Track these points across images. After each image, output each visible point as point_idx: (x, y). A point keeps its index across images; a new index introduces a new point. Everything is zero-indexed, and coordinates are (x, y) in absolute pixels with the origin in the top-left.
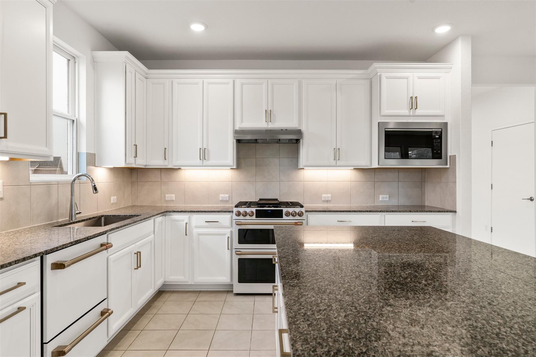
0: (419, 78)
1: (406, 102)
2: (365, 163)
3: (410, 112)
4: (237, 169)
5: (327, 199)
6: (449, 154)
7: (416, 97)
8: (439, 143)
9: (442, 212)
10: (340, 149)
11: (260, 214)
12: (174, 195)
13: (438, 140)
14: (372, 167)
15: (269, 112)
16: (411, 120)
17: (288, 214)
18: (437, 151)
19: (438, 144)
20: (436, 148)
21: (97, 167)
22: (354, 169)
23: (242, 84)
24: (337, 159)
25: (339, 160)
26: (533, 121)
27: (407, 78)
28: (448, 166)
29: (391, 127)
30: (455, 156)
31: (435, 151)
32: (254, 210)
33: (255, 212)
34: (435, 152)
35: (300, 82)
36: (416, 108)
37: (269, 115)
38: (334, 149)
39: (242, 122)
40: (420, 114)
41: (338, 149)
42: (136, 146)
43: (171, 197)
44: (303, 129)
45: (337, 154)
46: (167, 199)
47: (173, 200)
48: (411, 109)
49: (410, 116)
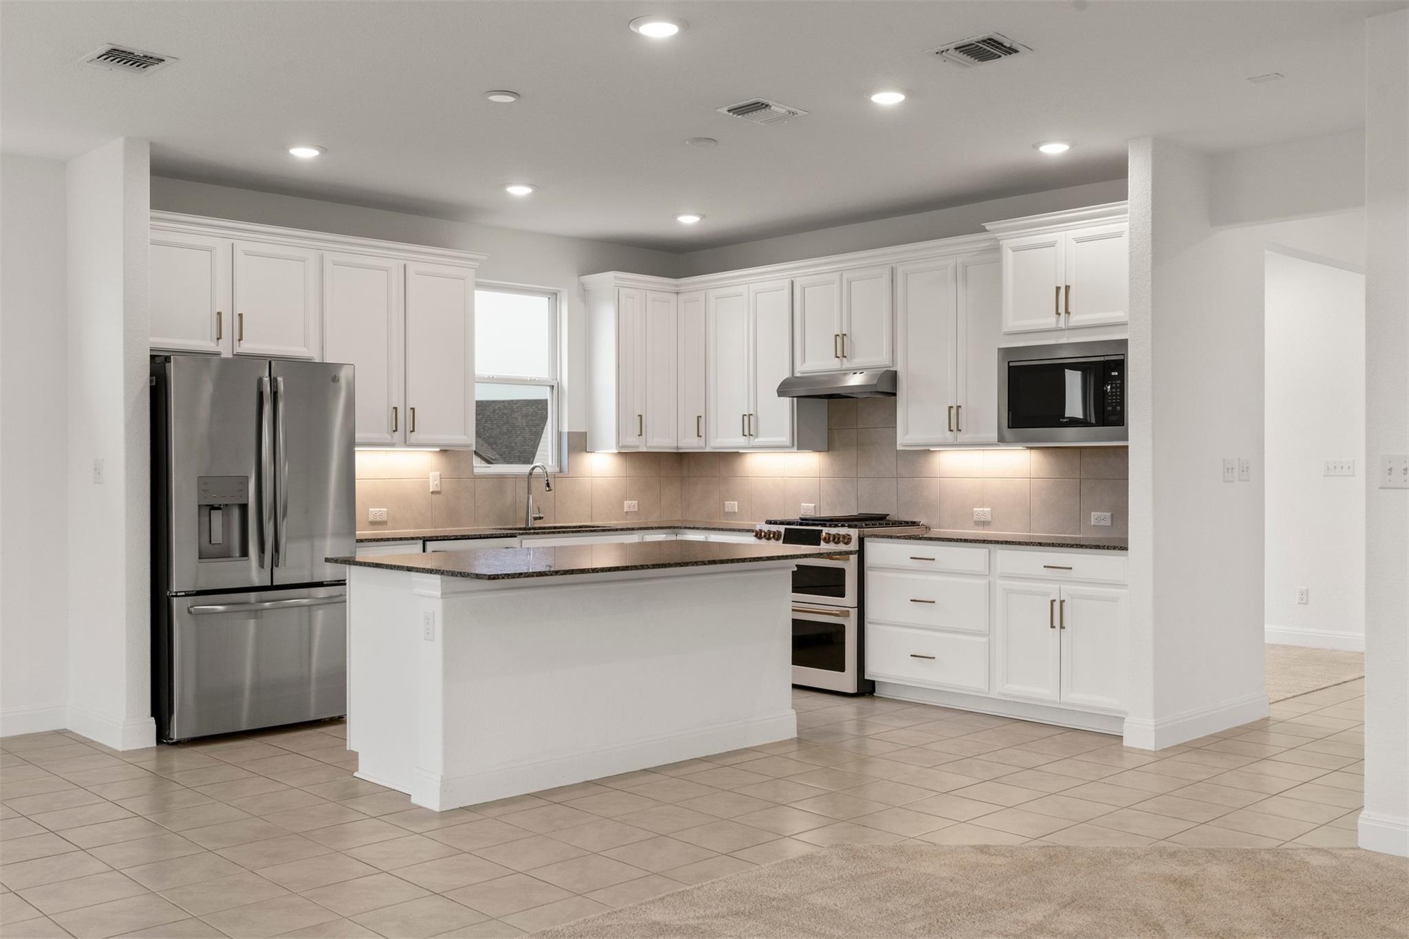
0: (1079, 240)
3: (1056, 323)
4: (828, 451)
5: (982, 519)
7: (1067, 288)
8: (1118, 388)
10: (962, 409)
11: (790, 538)
12: (736, 503)
13: (1117, 382)
16: (1062, 340)
17: (828, 538)
18: (1114, 408)
19: (1116, 392)
20: (1112, 399)
21: (591, 452)
23: (803, 288)
24: (957, 428)
25: (959, 430)
27: (1053, 245)
29: (1020, 358)
31: (1110, 408)
33: (782, 533)
34: (1110, 411)
35: (893, 271)
36: (1067, 312)
37: (842, 344)
38: (950, 408)
39: (804, 361)
40: (1079, 324)
41: (959, 407)
42: (640, 416)
43: (732, 505)
44: (899, 368)
45: (955, 419)
46: (727, 510)
47: (735, 513)
48: (1058, 313)
49: (1059, 330)
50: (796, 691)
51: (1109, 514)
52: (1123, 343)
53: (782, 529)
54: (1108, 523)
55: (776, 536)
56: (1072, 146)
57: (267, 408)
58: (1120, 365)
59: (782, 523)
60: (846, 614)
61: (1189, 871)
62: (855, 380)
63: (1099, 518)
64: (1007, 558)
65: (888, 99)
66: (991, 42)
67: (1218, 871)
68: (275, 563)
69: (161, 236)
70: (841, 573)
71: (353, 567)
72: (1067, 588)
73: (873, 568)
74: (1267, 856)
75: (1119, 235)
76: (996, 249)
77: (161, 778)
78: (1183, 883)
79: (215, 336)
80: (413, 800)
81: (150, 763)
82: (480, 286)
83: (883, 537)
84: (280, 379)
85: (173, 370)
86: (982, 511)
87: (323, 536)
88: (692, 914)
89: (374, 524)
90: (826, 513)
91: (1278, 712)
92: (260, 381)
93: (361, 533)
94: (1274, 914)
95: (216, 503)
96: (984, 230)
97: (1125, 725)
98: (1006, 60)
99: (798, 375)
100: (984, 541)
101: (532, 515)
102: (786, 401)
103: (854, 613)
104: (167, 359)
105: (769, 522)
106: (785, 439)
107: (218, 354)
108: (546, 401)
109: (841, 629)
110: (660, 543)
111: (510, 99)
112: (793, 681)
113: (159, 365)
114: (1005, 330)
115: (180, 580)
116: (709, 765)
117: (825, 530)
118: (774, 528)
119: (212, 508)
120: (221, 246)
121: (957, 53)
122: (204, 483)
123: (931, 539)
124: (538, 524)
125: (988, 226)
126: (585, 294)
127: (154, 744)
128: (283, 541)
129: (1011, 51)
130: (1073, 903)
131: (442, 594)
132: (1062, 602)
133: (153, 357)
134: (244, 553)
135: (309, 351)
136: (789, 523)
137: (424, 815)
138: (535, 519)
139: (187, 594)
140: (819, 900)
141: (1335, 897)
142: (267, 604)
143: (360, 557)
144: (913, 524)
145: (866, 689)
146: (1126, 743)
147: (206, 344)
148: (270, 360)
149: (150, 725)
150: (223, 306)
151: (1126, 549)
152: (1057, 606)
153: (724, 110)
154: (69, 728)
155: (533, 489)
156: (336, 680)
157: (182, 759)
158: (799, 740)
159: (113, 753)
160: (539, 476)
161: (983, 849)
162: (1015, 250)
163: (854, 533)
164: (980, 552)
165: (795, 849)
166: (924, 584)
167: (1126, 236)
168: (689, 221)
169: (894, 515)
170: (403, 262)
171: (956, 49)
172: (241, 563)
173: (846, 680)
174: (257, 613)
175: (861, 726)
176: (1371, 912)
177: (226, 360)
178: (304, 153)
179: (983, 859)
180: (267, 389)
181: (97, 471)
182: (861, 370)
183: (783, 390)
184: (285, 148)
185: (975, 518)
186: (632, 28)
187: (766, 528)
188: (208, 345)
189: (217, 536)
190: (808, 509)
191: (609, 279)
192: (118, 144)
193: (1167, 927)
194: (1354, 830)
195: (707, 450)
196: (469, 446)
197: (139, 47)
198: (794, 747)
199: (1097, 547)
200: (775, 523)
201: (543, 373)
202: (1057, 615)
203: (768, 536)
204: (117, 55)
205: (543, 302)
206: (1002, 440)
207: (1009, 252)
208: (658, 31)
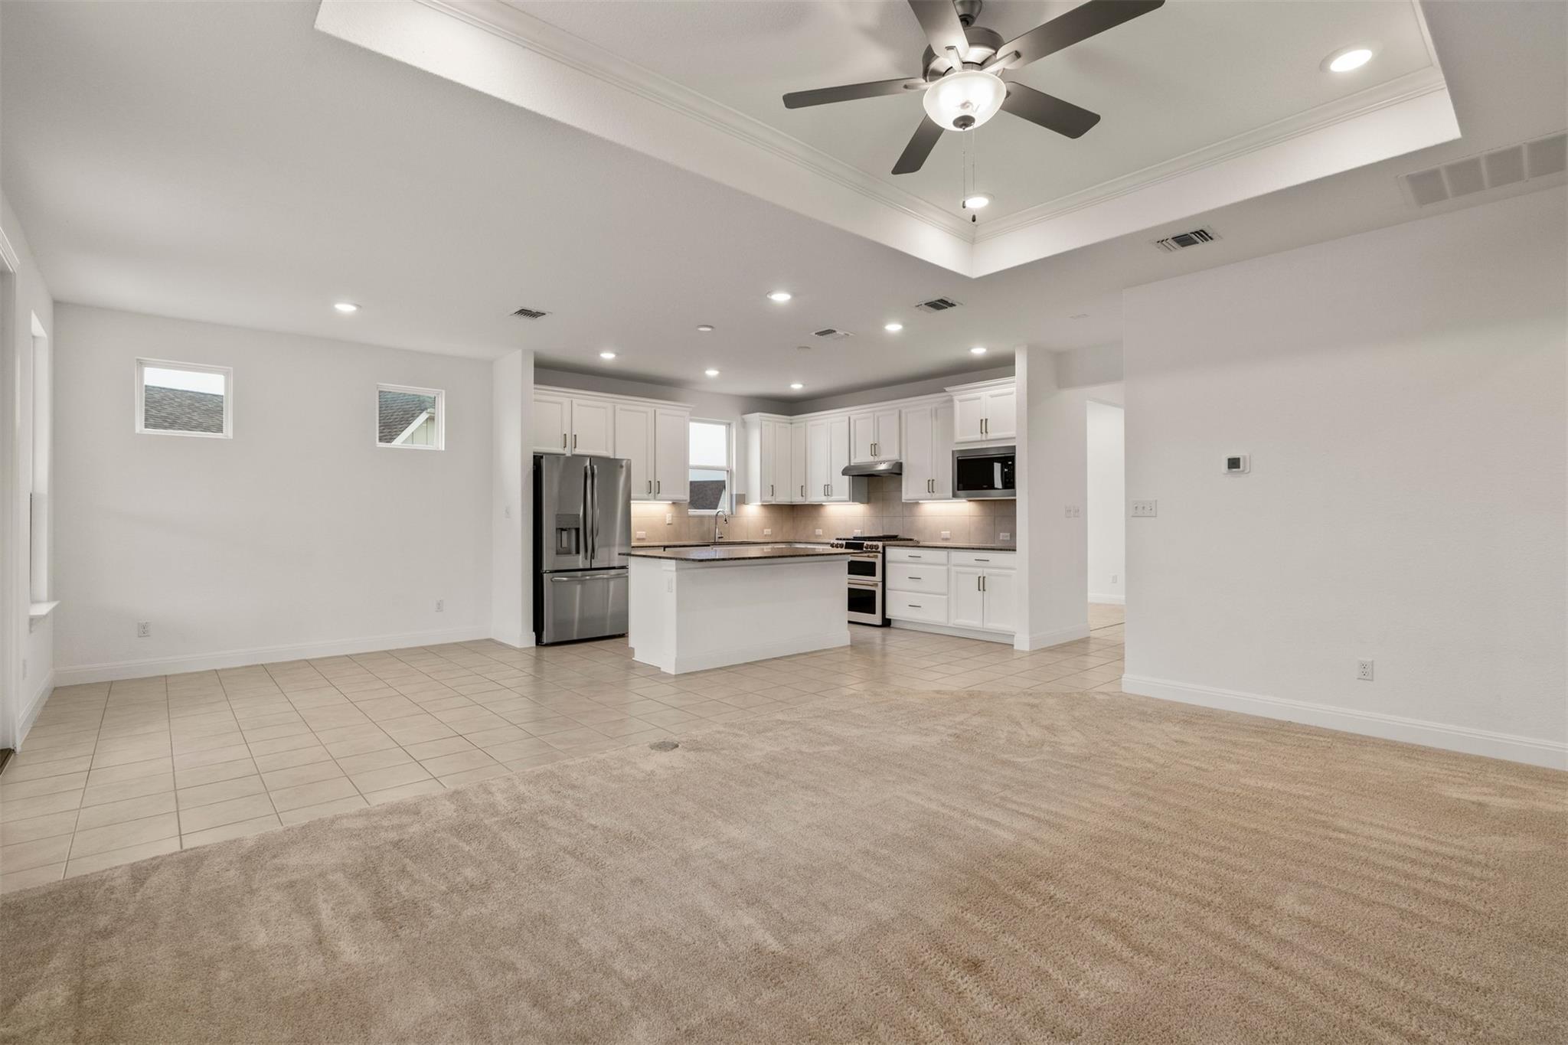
0: (992, 396)
1: (977, 427)
3: (982, 437)
4: (868, 503)
5: (945, 537)
7: (986, 420)
8: (1013, 470)
10: (935, 481)
12: (821, 530)
13: (1012, 467)
15: (875, 446)
18: (1011, 480)
19: (1012, 472)
20: (1011, 476)
21: (748, 504)
24: (932, 491)
27: (979, 398)
29: (962, 455)
34: (1010, 482)
35: (900, 412)
36: (986, 432)
37: (875, 449)
38: (929, 481)
39: (855, 457)
40: (992, 438)
41: (933, 480)
42: (772, 486)
43: (819, 532)
44: (903, 461)
45: (931, 486)
46: (817, 533)
47: (820, 536)
48: (982, 433)
49: (983, 441)
50: (851, 625)
51: (1009, 534)
52: (1014, 447)
53: (844, 542)
54: (1009, 538)
55: (841, 546)
56: (988, 349)
57: (589, 482)
58: (1013, 459)
59: (844, 539)
60: (876, 585)
61: (1037, 701)
62: (883, 467)
63: (1004, 536)
64: (956, 555)
65: (894, 328)
66: (942, 301)
67: (1051, 701)
68: (592, 557)
69: (538, 397)
70: (874, 564)
71: (632, 558)
72: (986, 570)
73: (889, 562)
74: (1075, 695)
75: (1012, 394)
76: (951, 401)
77: (538, 660)
78: (1033, 706)
79: (563, 446)
80: (662, 670)
81: (533, 652)
82: (692, 420)
83: (895, 546)
84: (595, 467)
85: (544, 462)
86: (945, 533)
87: (614, 546)
88: (796, 717)
89: (639, 539)
90: (867, 535)
91: (1093, 634)
92: (586, 467)
93: (633, 544)
94: (1075, 719)
95: (564, 527)
96: (945, 391)
97: (1015, 639)
98: (950, 309)
99: (852, 464)
100: (945, 548)
101: (717, 536)
102: (847, 477)
103: (880, 584)
104: (542, 457)
105: (838, 539)
106: (846, 497)
107: (564, 455)
108: (724, 481)
109: (874, 592)
110: (782, 548)
111: (709, 329)
112: (849, 618)
113: (538, 460)
114: (956, 440)
115: (547, 565)
116: (805, 656)
117: (866, 543)
118: (840, 542)
119: (562, 530)
120: (566, 401)
121: (926, 306)
122: (559, 517)
123: (919, 547)
124: (720, 540)
125: (947, 389)
126: (744, 424)
127: (535, 645)
128: (596, 547)
129: (952, 305)
130: (979, 713)
131: (676, 569)
132: (984, 577)
133: (534, 457)
134: (578, 552)
135: (607, 453)
136: (848, 540)
137: (667, 676)
138: (719, 538)
139: (551, 572)
140: (857, 711)
141: (1106, 712)
142: (588, 577)
143: (633, 553)
144: (911, 540)
145: (886, 623)
146: (1015, 648)
147: (559, 450)
148: (591, 458)
149: (532, 636)
150: (567, 431)
151: (1015, 550)
152: (981, 579)
153: (813, 333)
154: (493, 638)
155: (718, 523)
156: (623, 617)
157: (548, 652)
158: (851, 646)
159: (515, 649)
160: (722, 516)
161: (938, 692)
162: (960, 401)
163: (880, 544)
164: (943, 553)
165: (847, 692)
166: (915, 569)
167: (1015, 394)
168: (797, 387)
169: (901, 535)
170: (653, 409)
171: (926, 304)
172: (576, 557)
173: (876, 618)
174: (582, 582)
175: (884, 640)
176: (1121, 718)
177: (568, 457)
178: (608, 356)
179: (939, 696)
180: (589, 472)
181: (507, 512)
182: (884, 462)
183: (845, 472)
184: (598, 353)
185: (942, 537)
186: (768, 296)
187: (836, 542)
188: (560, 450)
189: (565, 544)
190: (858, 533)
191: (756, 417)
192: (519, 353)
193: (1022, 723)
194: (1120, 685)
195: (807, 503)
196: (686, 500)
197: (534, 308)
198: (849, 648)
199: (1001, 550)
200: (841, 539)
201: (723, 463)
202: (982, 584)
203: (837, 546)
204: (524, 312)
205: (723, 428)
206: (955, 496)
207: (958, 402)
208: (781, 297)
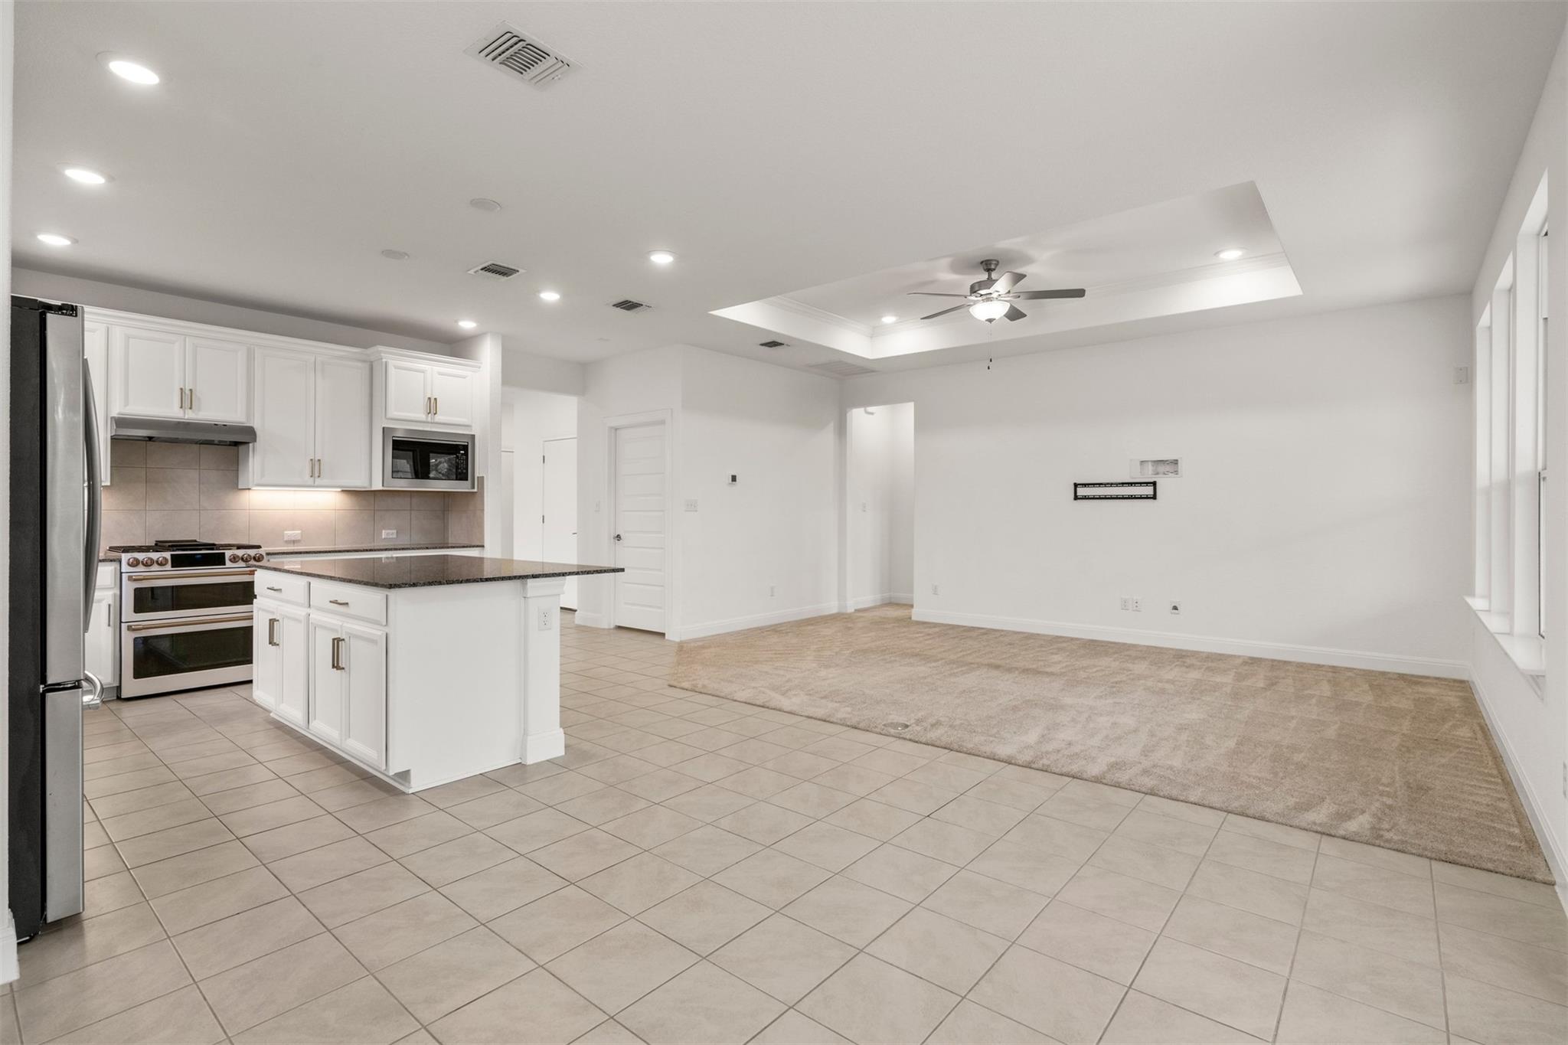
0: (440, 374)
1: (422, 403)
2: (360, 483)
3: (427, 418)
5: (293, 539)
6: (477, 475)
7: (436, 399)
9: (467, 547)
10: (322, 462)
11: (177, 562)
13: (463, 457)
14: (373, 489)
15: (188, 392)
16: (428, 429)
17: (234, 559)
20: (462, 466)
22: (343, 491)
23: (128, 337)
24: (317, 474)
25: (319, 477)
26: (575, 436)
27: (423, 372)
28: (475, 490)
29: (400, 435)
30: (483, 477)
32: (168, 555)
33: (169, 558)
35: (253, 350)
36: (435, 413)
37: (187, 397)
39: (126, 403)
40: (442, 421)
41: (319, 460)
44: (259, 428)
45: (316, 468)
48: (426, 412)
49: (428, 422)
51: (395, 531)
52: (473, 437)
54: (395, 536)
75: (465, 377)
76: (383, 363)
86: (293, 534)
114: (389, 416)
162: (397, 367)
185: (285, 540)
207: (393, 369)
208: (662, 259)
